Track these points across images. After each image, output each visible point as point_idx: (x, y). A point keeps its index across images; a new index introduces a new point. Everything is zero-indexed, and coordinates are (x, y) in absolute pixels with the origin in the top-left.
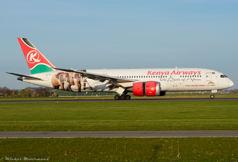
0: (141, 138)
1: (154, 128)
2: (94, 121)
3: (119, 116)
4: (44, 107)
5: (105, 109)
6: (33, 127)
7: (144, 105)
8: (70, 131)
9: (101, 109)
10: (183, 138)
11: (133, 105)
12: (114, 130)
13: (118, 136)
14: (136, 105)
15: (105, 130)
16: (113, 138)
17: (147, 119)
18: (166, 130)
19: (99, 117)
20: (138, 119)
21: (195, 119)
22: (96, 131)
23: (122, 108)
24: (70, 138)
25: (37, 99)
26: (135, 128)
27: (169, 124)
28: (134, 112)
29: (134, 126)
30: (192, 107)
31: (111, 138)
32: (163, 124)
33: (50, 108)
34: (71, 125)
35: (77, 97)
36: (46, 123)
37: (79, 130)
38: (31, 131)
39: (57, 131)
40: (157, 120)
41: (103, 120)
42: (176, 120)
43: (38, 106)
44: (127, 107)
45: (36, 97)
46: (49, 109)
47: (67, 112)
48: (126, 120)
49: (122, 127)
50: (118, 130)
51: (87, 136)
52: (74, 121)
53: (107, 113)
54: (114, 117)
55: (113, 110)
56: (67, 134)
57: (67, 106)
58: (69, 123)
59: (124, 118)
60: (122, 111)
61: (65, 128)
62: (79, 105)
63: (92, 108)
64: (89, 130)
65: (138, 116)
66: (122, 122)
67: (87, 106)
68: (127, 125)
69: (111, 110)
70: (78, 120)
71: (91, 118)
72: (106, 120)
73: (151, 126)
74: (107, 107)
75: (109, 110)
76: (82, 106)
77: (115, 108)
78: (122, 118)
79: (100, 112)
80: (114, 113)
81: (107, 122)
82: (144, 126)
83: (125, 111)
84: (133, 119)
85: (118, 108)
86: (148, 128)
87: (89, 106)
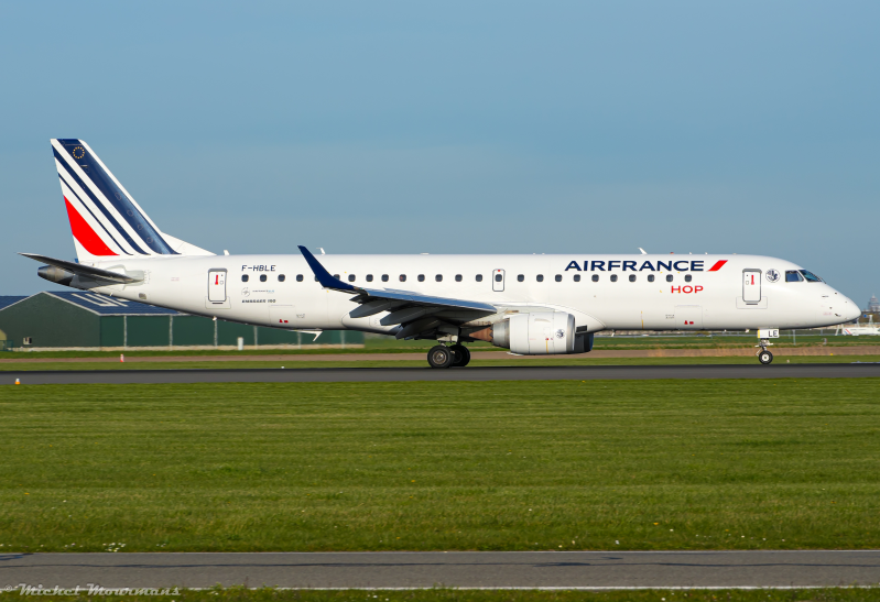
1: (615, 536)
2: (251, 492)
3: (395, 464)
5: (301, 426)
7: (528, 403)
9: (277, 421)
11: (462, 403)
12: (381, 547)
14: (477, 398)
17: (560, 482)
19: (277, 472)
20: (508, 485)
22: (269, 550)
23: (400, 415)
26: (505, 537)
27: (697, 512)
28: (475, 441)
29: (494, 524)
31: (371, 593)
32: (662, 512)
34: (121, 515)
35: (127, 354)
37: (173, 545)
39: (45, 550)
41: (304, 484)
44: (429, 413)
47: (80, 441)
48: (436, 488)
49: (423, 527)
51: (228, 582)
52: (138, 494)
53: (319, 445)
54: (366, 472)
55: (350, 430)
56: (106, 569)
57: (75, 404)
58: (109, 501)
59: (424, 474)
60: (406, 435)
61: (89, 530)
62: (146, 400)
63: (225, 415)
64: (230, 542)
65: (502, 464)
66: (421, 498)
67: (192, 403)
68: (449, 515)
69: (340, 430)
70: (155, 487)
71: (231, 476)
72: (319, 486)
73: (593, 521)
74: (309, 411)
75: (329, 426)
76: (166, 404)
77: (358, 416)
78: (412, 478)
79: (277, 442)
80: (357, 444)
81: (331, 502)
82: (552, 525)
83: (424, 435)
84: (479, 484)
85: (378, 414)
86: (580, 536)
87: (206, 404)
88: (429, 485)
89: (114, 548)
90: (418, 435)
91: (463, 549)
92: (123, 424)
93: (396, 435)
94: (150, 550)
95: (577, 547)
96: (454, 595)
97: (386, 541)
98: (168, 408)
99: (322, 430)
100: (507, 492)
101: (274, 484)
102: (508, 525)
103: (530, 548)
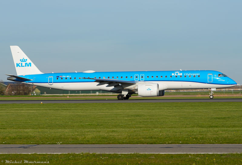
0: (162, 154)
1: (180, 141)
2: (94, 130)
3: (130, 123)
4: (22, 110)
5: (109, 114)
6: (7, 138)
7: (165, 108)
8: (61, 144)
9: (104, 112)
10: (221, 155)
11: (149, 108)
12: (123, 143)
13: (130, 152)
14: (153, 107)
15: (109, 143)
16: (121, 154)
17: (170, 128)
18: (198, 143)
19: (102, 125)
20: (157, 128)
21: (238, 127)
22: (96, 144)
23: (134, 111)
24: (60, 154)
25: (11, 98)
26: (154, 141)
27: (201, 135)
28: (151, 117)
29: (151, 138)
30: (234, 110)
31: (119, 154)
32: (193, 135)
33: (31, 111)
34: (62, 135)
35: (69, 96)
36: (27, 133)
37: (73, 143)
38: (5, 143)
39: (42, 144)
40: (184, 129)
41: (107, 128)
42: (211, 129)
43: (13, 108)
44: (141, 111)
45: (10, 95)
46: (29, 112)
47: (55, 117)
48: (139, 129)
49: (134, 139)
50: (129, 143)
51: (85, 152)
52: (66, 130)
53: (113, 118)
54: (123, 125)
55: (121, 115)
56: (56, 148)
57: (55, 108)
58: (59, 132)
59: (137, 125)
60: (134, 116)
61: (53, 139)
62: (73, 107)
63: (91, 111)
64: (87, 142)
65: (156, 123)
66: (135, 131)
67: (83, 108)
68: (141, 136)
69: (118, 115)
70: (71, 128)
71: (90, 126)
72: (111, 128)
73: (175, 137)
74: (112, 110)
75: (116, 114)
76: (77, 108)
77: (124, 111)
78: (134, 126)
79: (103, 117)
80: (122, 118)
81: (113, 132)
82: (165, 138)
83: (138, 116)
84: (150, 128)
85: (128, 111)
86: (172, 141)
87: (87, 108)
88: (138, 128)
89: (59, 143)
90: (137, 116)
91: (143, 144)
92: (66, 113)
93: (132, 116)
94: (68, 144)
95: (171, 143)
96: (139, 155)
97: (125, 142)
98: (77, 109)
99: (114, 115)
100: (156, 130)
101: (100, 128)
102: (155, 138)
103: (160, 143)
